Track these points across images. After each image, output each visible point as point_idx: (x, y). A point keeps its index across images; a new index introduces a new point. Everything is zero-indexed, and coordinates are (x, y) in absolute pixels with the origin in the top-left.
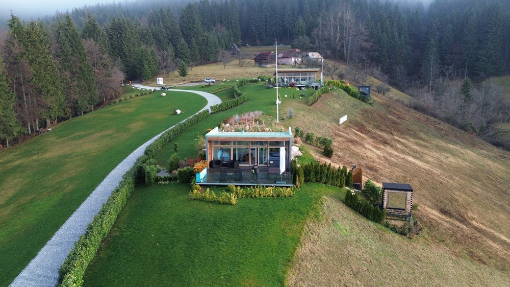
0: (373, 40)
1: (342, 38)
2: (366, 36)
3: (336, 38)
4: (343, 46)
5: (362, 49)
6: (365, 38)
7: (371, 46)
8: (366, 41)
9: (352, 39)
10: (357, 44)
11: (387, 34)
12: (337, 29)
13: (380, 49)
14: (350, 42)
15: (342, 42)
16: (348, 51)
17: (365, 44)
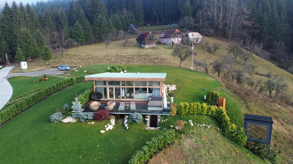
0: (254, 19)
1: (224, 18)
2: (247, 15)
3: (219, 17)
4: (225, 25)
5: (244, 27)
6: (247, 17)
7: (252, 25)
8: (248, 20)
9: (234, 18)
10: (239, 23)
11: (267, 14)
12: (220, 10)
13: (261, 27)
14: (232, 21)
15: (225, 21)
16: (231, 30)
17: (246, 23)
